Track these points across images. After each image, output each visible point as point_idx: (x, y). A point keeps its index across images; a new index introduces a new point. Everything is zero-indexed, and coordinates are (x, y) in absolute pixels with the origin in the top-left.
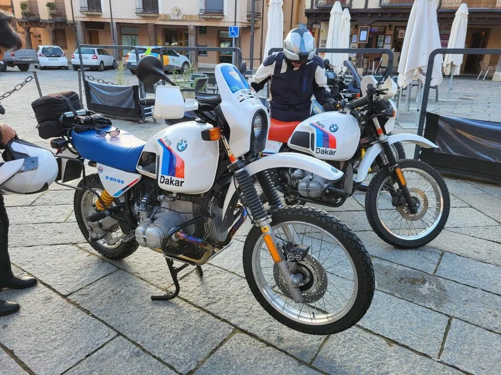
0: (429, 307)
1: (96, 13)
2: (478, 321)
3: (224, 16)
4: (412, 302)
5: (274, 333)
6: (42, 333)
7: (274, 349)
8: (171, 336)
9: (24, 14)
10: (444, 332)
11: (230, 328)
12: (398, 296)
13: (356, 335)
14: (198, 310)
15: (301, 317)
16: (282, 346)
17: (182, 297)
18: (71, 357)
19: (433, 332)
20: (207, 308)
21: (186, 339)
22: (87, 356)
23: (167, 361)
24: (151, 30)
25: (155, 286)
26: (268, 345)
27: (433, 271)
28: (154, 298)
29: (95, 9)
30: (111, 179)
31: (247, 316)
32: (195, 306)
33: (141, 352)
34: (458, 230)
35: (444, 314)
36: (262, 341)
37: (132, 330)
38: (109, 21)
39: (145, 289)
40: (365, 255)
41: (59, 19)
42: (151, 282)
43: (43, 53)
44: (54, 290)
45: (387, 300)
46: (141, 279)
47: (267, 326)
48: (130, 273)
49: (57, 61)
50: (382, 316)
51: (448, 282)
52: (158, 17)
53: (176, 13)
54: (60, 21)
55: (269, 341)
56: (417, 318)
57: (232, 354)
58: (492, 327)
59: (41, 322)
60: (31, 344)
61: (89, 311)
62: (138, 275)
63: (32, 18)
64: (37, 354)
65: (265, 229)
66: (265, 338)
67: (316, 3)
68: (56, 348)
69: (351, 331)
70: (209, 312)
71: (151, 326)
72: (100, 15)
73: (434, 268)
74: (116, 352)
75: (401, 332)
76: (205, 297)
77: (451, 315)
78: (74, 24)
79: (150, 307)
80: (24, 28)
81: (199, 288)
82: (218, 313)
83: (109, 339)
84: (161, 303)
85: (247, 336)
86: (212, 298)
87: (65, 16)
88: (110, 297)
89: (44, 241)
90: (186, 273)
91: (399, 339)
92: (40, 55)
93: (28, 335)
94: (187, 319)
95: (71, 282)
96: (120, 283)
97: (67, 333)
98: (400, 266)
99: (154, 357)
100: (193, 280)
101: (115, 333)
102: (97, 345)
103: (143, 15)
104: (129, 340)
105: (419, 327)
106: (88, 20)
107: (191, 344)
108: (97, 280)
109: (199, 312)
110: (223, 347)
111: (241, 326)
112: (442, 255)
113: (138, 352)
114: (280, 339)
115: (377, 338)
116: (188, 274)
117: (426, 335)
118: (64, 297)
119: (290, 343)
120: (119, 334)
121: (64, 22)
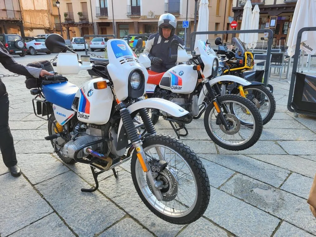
0: (267, 211)
1: (105, 17)
2: (303, 225)
3: (180, 14)
4: (256, 207)
5: (150, 220)
6: (12, 207)
7: (147, 231)
8: (85, 216)
9: (66, 19)
10: (273, 231)
11: (123, 214)
12: (247, 201)
13: (206, 227)
14: (108, 200)
15: (166, 210)
16: (152, 229)
17: (101, 191)
18: (22, 223)
19: (264, 230)
20: (113, 199)
21: (93, 218)
22: (31, 224)
23: (76, 232)
24: (136, 26)
25: (87, 182)
26: (144, 227)
27: (280, 185)
28: (83, 190)
29: (104, 14)
30: (59, 114)
31: (137, 206)
32: (107, 197)
33: (63, 224)
34: (308, 157)
35: (277, 217)
36: (141, 224)
37: (63, 209)
38: (112, 21)
39: (81, 183)
40: (201, 170)
41: (84, 22)
42: (86, 180)
43: (74, 41)
44: (29, 181)
45: (237, 204)
46: (81, 177)
47: (147, 215)
48: (75, 173)
49: (82, 46)
50: (230, 215)
51: (288, 194)
52: (140, 18)
53: (150, 15)
54: (85, 23)
55: (145, 225)
56: (256, 219)
57: (118, 231)
58: (312, 231)
59: (14, 200)
60: (3, 213)
61: (43, 195)
62: (80, 175)
63: (70, 22)
64: (5, 219)
65: (138, 149)
66: (143, 223)
67: (240, 3)
68: (15, 217)
69: (204, 224)
70: (113, 202)
71: (75, 208)
72: (107, 18)
73: (281, 184)
74: (48, 223)
75: (240, 227)
76: (115, 192)
77: (283, 219)
78: (93, 24)
79: (79, 196)
80: (66, 28)
81: (114, 186)
82: (119, 203)
83: (48, 214)
84: (86, 193)
85: (133, 220)
86: (119, 193)
87: (88, 20)
88: (58, 188)
89: (35, 151)
90: (109, 175)
91: (237, 233)
92: (73, 43)
93: (4, 207)
94: (98, 205)
95: (40, 177)
96: (67, 179)
97: (25, 208)
98: (255, 180)
99: (70, 228)
100: (111, 180)
101: (52, 211)
102: (39, 217)
103: (131, 17)
104: (59, 216)
105: (255, 226)
106: (100, 21)
107: (95, 222)
108: (55, 176)
109: (107, 201)
110: (114, 226)
111: (131, 214)
112: (290, 174)
113: (61, 224)
114: (153, 225)
115: (221, 230)
116: (110, 176)
117: (259, 232)
118: (33, 185)
119: (159, 228)
120: (55, 211)
121: (87, 23)
